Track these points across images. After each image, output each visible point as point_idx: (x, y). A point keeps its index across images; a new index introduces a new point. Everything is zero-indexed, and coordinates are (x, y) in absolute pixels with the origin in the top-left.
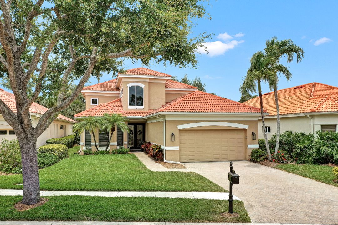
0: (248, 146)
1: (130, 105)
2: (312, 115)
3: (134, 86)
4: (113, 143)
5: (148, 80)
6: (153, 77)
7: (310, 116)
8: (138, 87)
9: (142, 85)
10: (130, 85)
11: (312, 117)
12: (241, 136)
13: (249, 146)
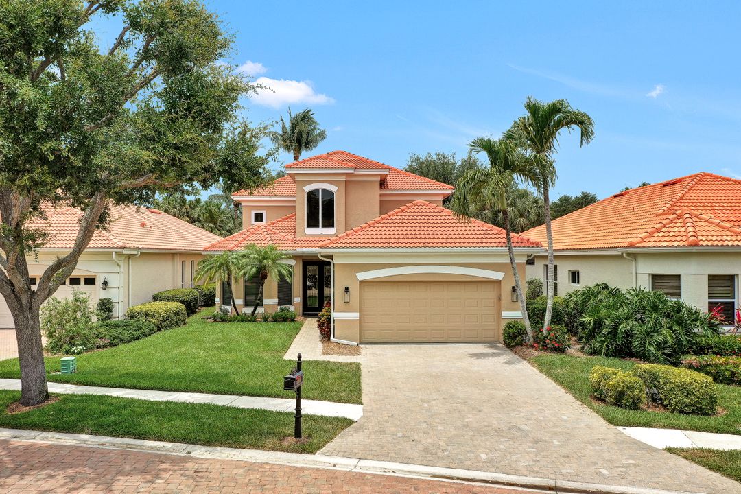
0: (503, 315)
1: (309, 226)
2: (633, 254)
3: (318, 190)
4: (271, 301)
5: (343, 178)
6: (352, 172)
7: (629, 254)
8: (324, 191)
9: (333, 188)
10: (308, 188)
11: (634, 256)
12: (489, 294)
13: (505, 314)
